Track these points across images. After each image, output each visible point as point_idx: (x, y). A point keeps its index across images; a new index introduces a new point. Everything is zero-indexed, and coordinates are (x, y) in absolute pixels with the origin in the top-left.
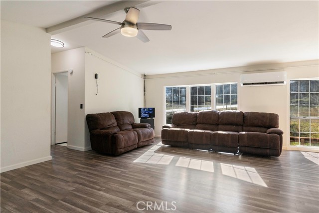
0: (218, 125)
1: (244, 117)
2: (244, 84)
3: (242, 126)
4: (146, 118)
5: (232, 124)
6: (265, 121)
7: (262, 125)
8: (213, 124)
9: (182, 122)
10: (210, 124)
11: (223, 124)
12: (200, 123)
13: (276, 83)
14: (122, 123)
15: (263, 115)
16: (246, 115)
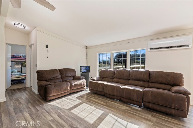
0: (129, 80)
1: (150, 75)
2: (151, 49)
3: (148, 82)
4: (84, 72)
5: (139, 80)
6: (169, 79)
7: (166, 83)
8: (125, 79)
9: (105, 76)
10: (124, 79)
11: (133, 80)
12: (116, 78)
13: (181, 46)
14: (64, 76)
15: (168, 74)
16: (152, 74)
